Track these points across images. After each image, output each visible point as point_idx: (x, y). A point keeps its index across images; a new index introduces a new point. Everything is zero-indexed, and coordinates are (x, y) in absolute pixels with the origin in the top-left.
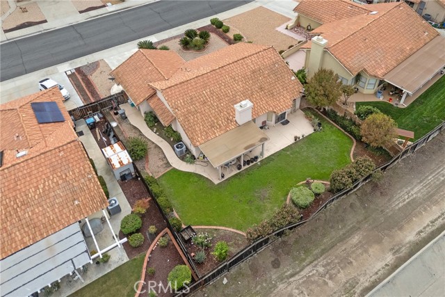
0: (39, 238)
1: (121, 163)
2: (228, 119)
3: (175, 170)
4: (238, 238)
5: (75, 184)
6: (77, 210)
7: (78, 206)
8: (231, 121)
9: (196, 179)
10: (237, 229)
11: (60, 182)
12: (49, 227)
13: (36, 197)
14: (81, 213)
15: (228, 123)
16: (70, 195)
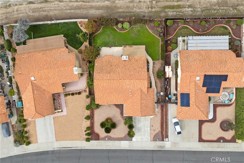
0: (199, 51)
1: (169, 68)
2: (130, 61)
3: (153, 60)
4: (149, 27)
5: (186, 60)
6: (188, 53)
7: (187, 54)
8: (130, 59)
9: (149, 52)
10: (148, 29)
11: (190, 62)
12: (196, 52)
13: (197, 61)
14: (187, 52)
15: (131, 59)
16: (188, 57)
